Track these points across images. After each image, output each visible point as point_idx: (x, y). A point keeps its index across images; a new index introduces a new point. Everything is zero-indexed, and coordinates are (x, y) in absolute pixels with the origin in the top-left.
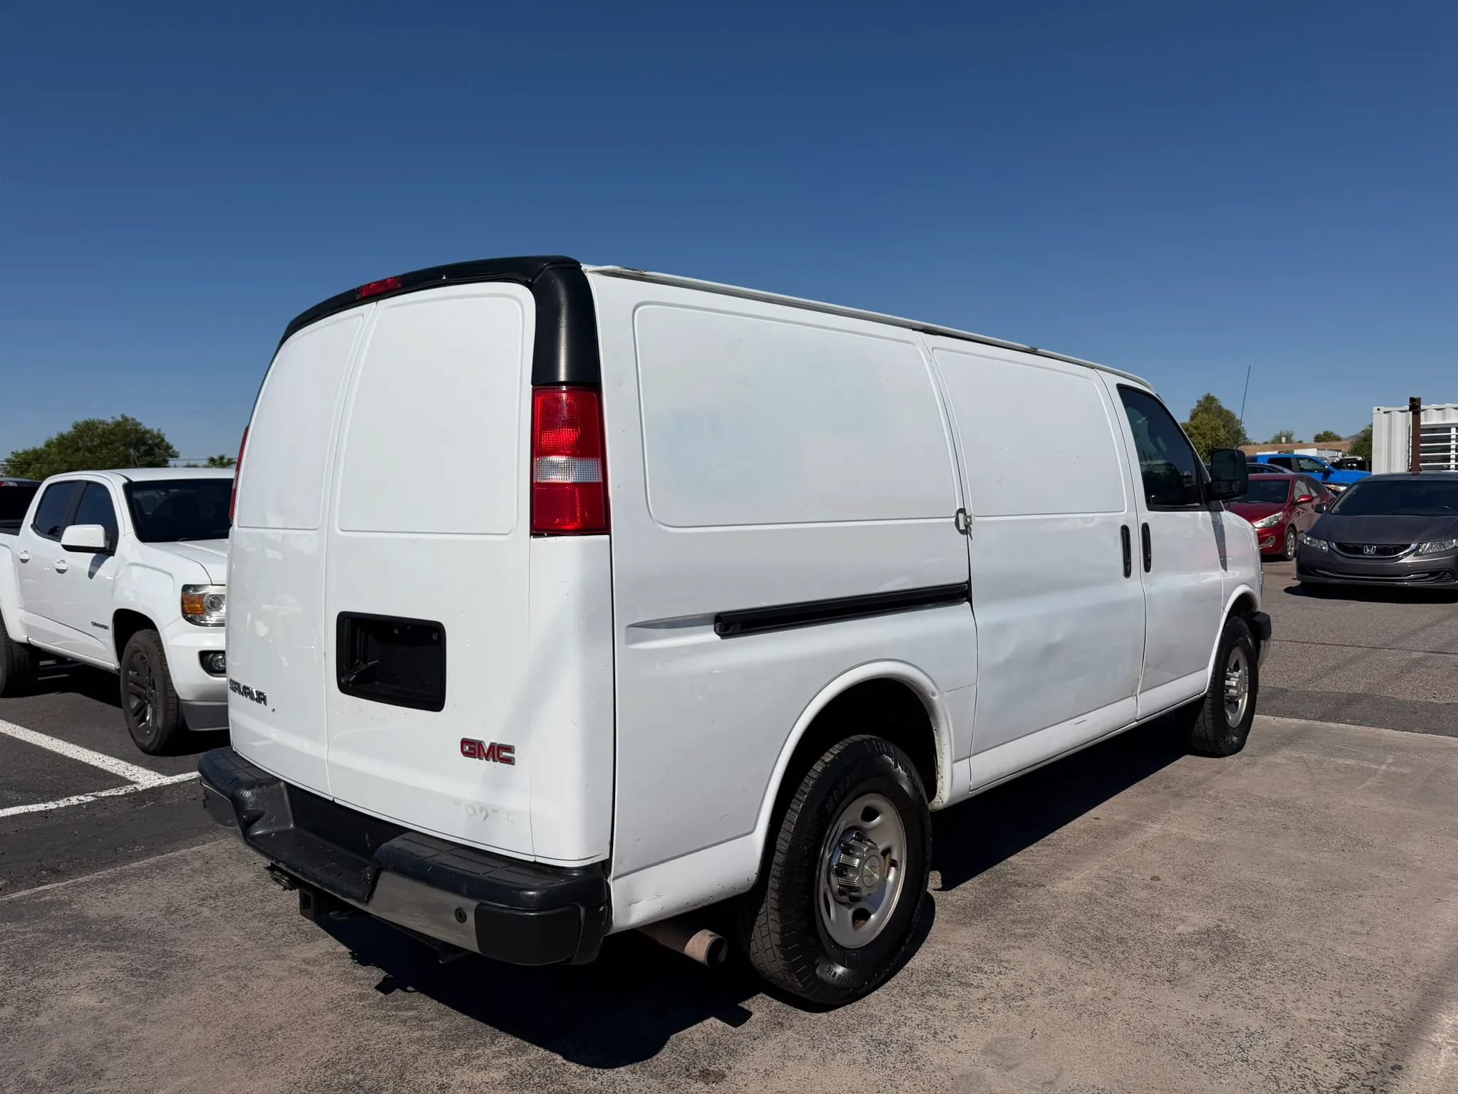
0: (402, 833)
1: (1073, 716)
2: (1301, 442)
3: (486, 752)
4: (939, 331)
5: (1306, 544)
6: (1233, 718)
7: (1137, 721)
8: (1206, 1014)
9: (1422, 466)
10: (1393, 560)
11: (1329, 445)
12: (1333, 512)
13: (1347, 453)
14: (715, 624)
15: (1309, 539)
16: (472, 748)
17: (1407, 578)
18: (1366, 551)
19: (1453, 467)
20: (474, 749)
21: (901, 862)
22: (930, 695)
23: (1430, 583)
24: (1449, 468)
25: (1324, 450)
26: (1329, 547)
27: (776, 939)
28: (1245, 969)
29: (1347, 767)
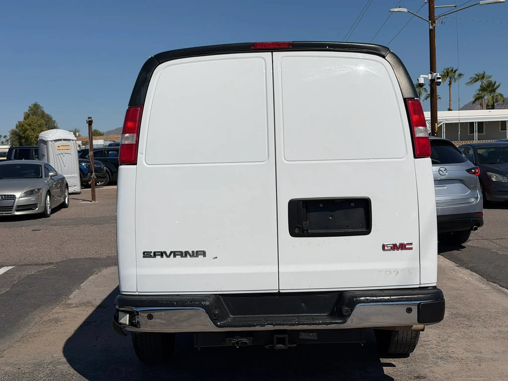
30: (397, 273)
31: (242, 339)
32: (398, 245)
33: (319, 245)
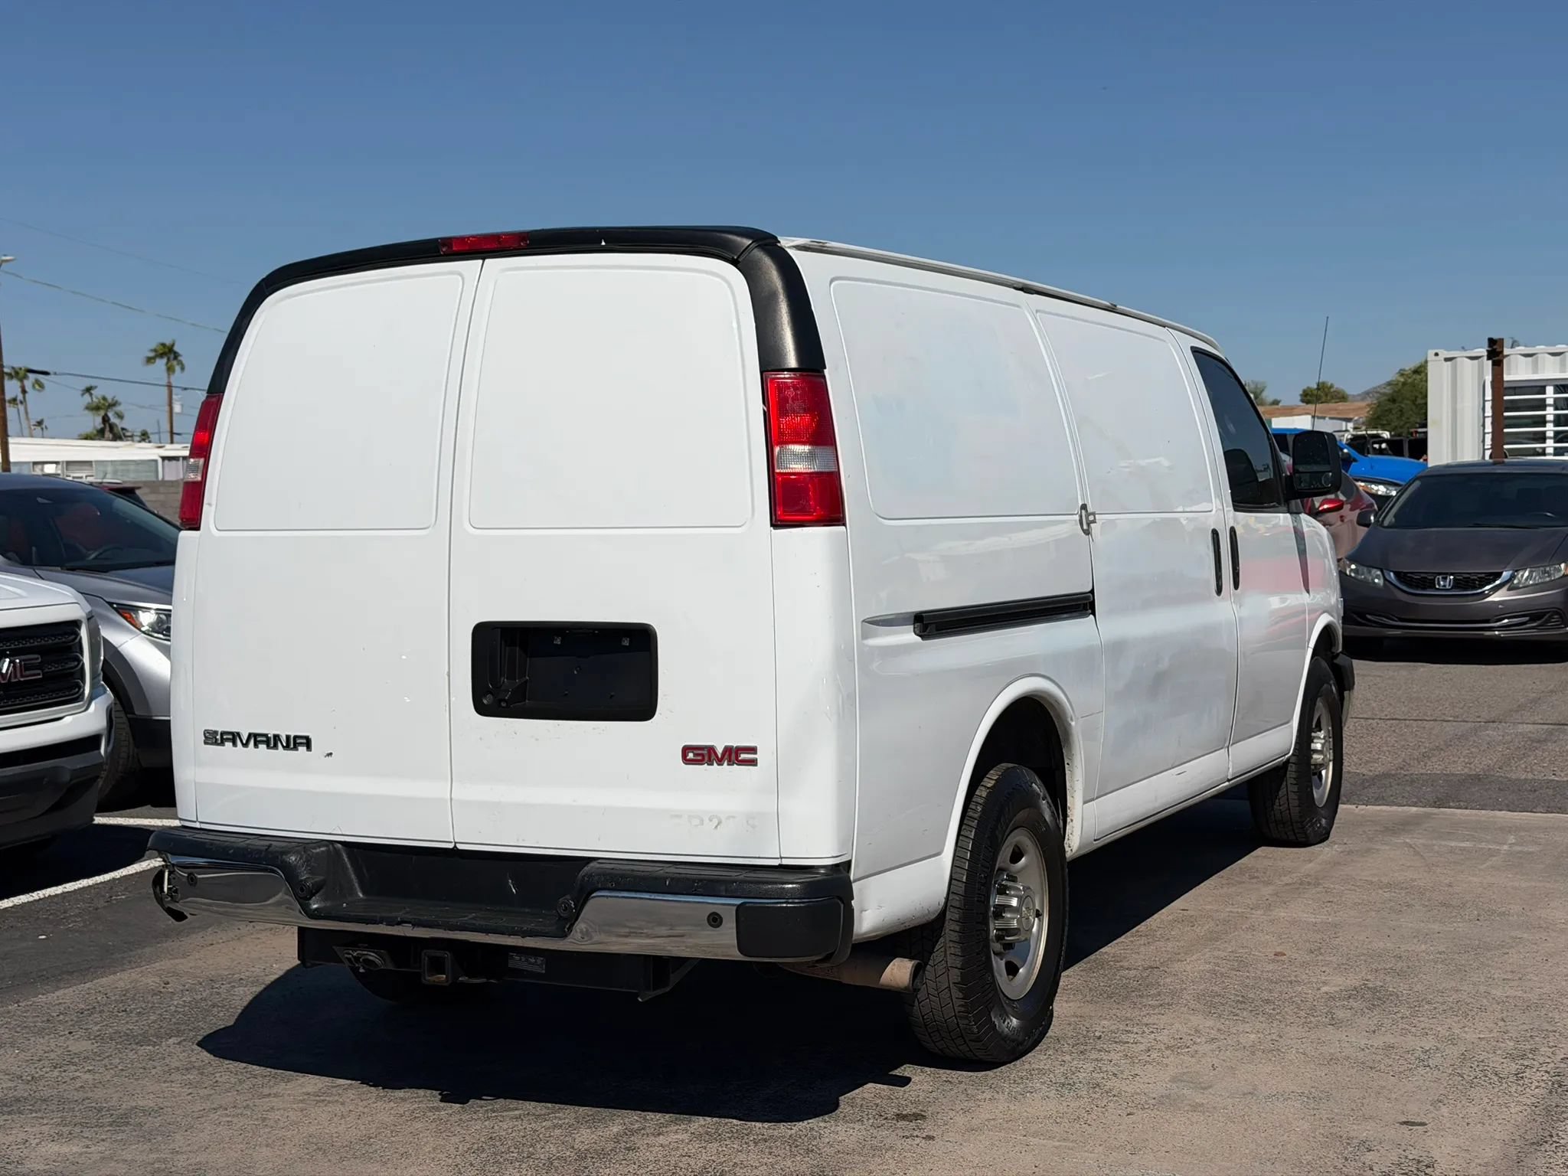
0: (588, 863)
1: (1176, 764)
2: (1276, 402)
3: (720, 756)
4: (1035, 288)
5: (1350, 576)
6: (1321, 794)
7: (1229, 780)
8: (1378, 1041)
9: (1508, 450)
10: (1475, 598)
11: (1331, 410)
12: (1386, 523)
13: (1363, 423)
14: (914, 624)
15: (1353, 567)
16: (698, 755)
17: (1498, 624)
18: (1439, 584)
19: (1550, 450)
20: (703, 755)
21: (1043, 911)
22: (1069, 719)
23: (1530, 632)
24: (1544, 453)
25: (1324, 418)
26: (1385, 579)
27: (955, 975)
28: (1404, 1011)
29: (1463, 849)
30: (719, 824)
31: (364, 952)
32: (720, 751)
33: (537, 740)
